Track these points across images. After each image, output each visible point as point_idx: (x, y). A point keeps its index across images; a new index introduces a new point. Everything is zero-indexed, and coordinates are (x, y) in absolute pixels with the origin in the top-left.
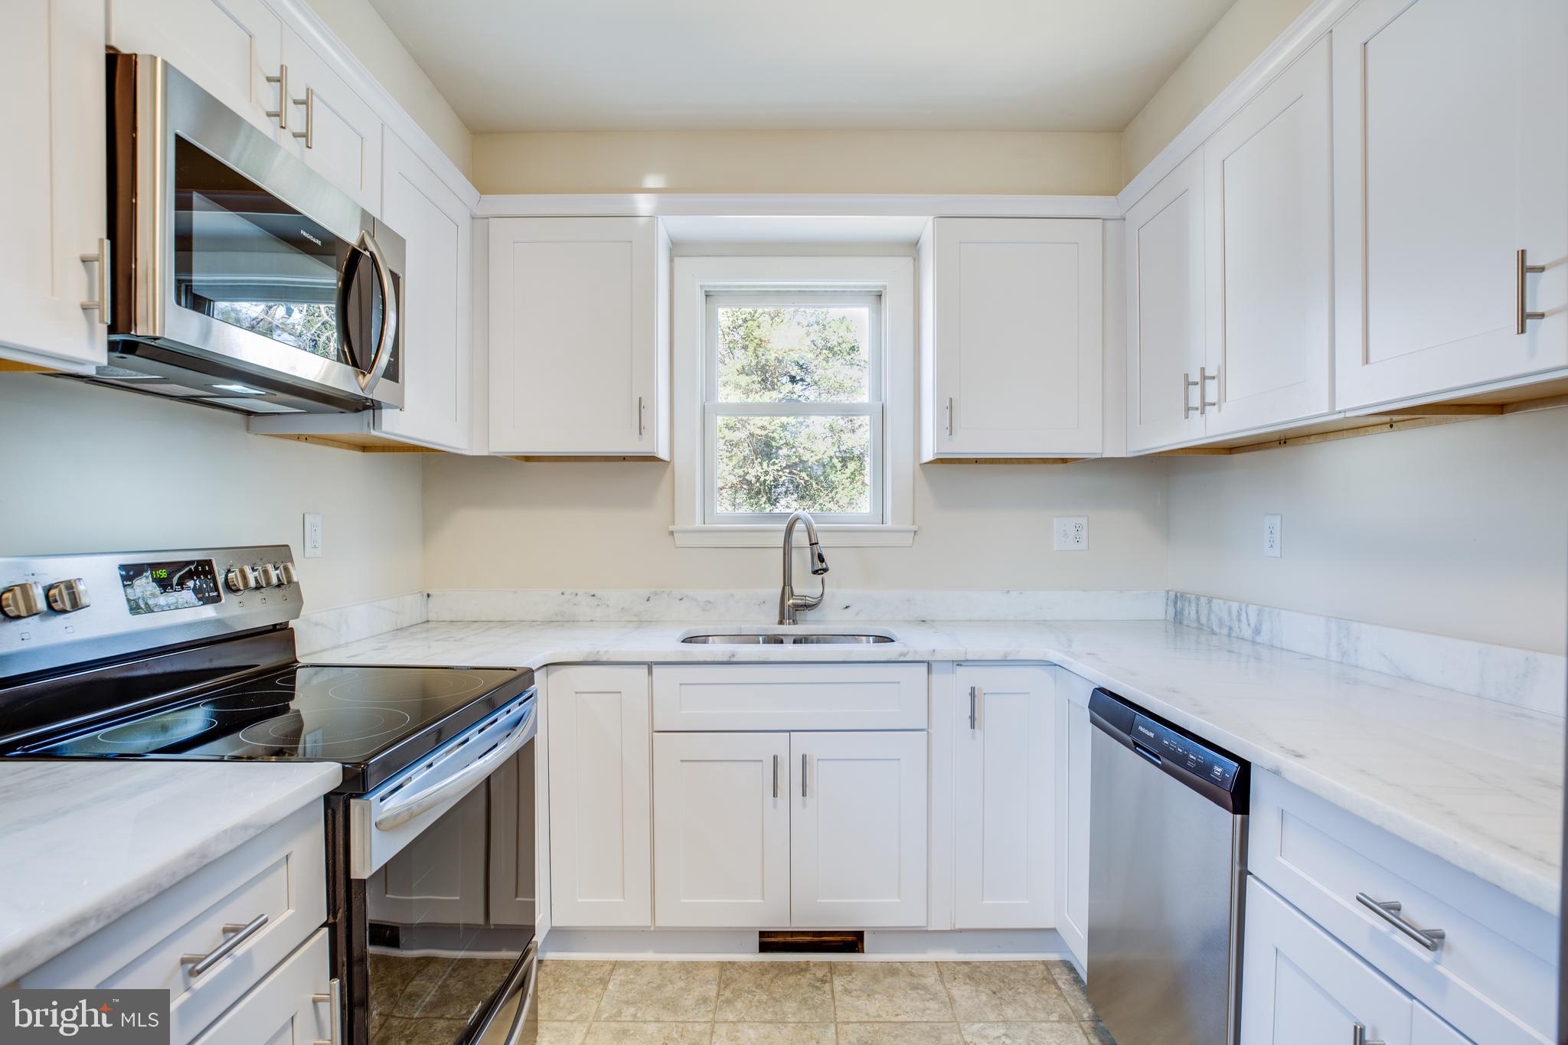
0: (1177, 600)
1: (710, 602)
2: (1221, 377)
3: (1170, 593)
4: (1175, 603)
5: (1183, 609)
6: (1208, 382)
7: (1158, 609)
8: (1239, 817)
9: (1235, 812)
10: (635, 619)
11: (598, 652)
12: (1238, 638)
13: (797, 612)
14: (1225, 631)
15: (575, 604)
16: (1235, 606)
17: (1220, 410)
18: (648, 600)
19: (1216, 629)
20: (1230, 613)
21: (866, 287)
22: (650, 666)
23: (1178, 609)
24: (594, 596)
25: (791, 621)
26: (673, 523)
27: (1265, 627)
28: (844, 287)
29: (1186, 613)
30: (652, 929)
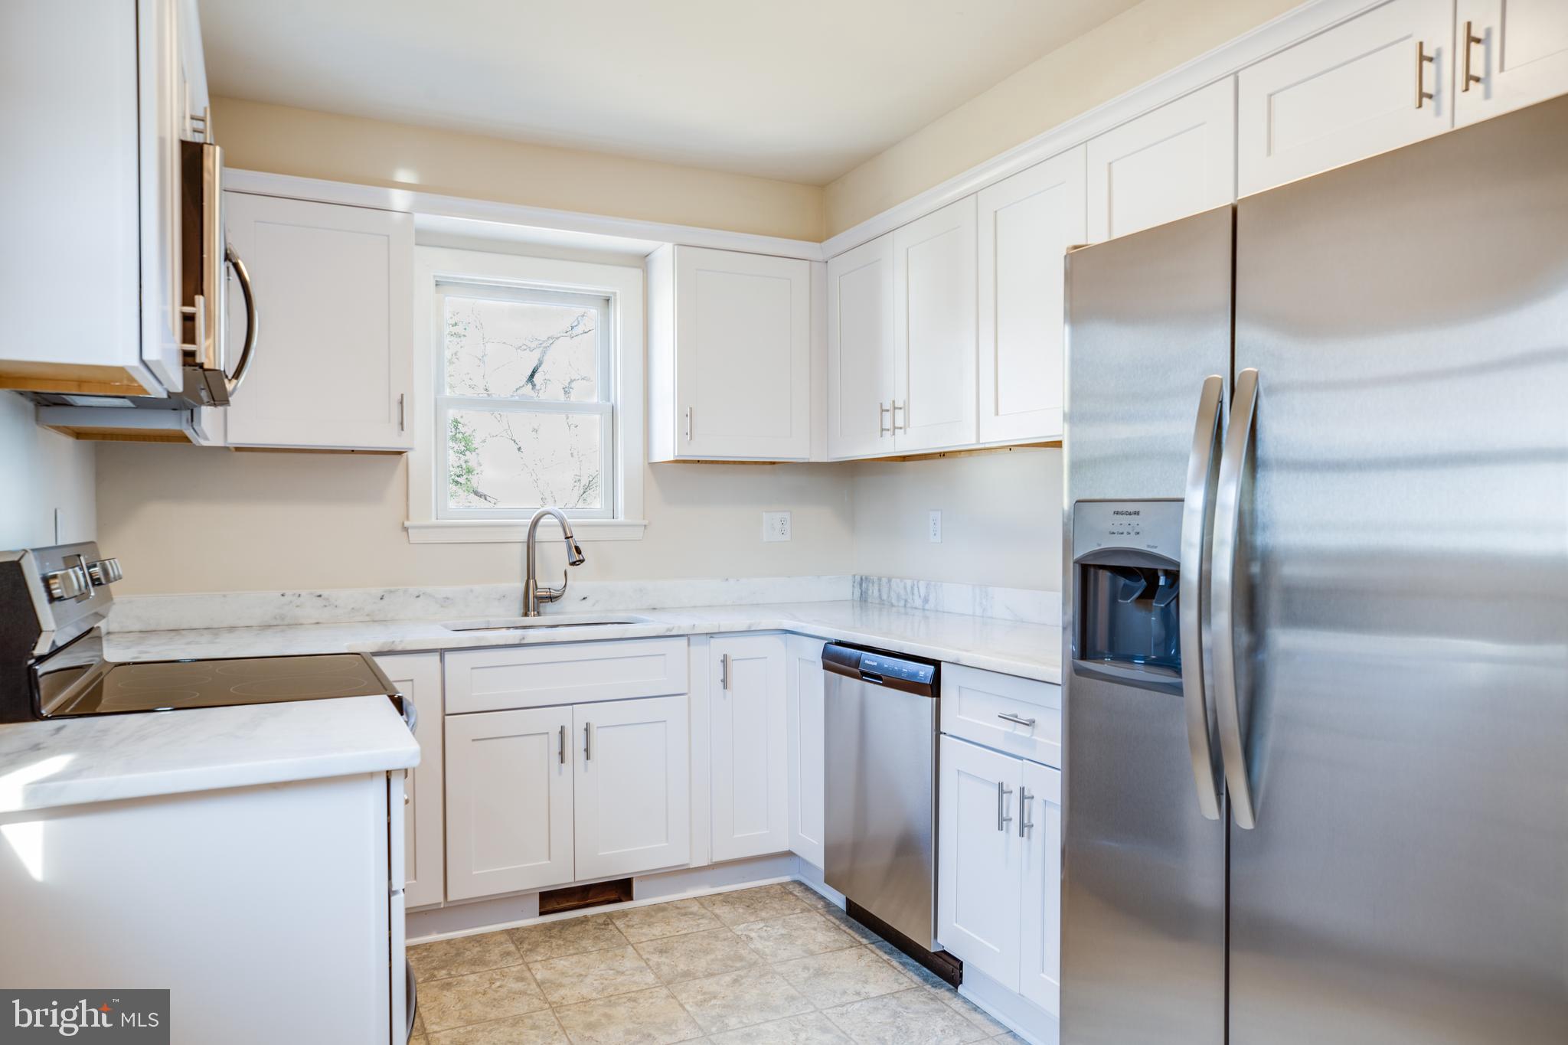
0: (863, 582)
1: (448, 598)
2: (906, 408)
3: (856, 576)
4: (861, 585)
5: (867, 589)
6: (896, 411)
7: (846, 590)
8: (934, 699)
9: (932, 696)
10: (367, 619)
11: (393, 642)
12: (912, 608)
13: (541, 604)
14: (902, 603)
15: (297, 606)
16: (909, 583)
17: (905, 433)
18: (381, 599)
19: (894, 601)
20: (905, 588)
21: (597, 292)
22: (442, 652)
23: (864, 590)
24: (320, 596)
25: (536, 613)
26: (408, 518)
27: (932, 598)
28: (575, 290)
29: (870, 592)
30: (442, 906)
